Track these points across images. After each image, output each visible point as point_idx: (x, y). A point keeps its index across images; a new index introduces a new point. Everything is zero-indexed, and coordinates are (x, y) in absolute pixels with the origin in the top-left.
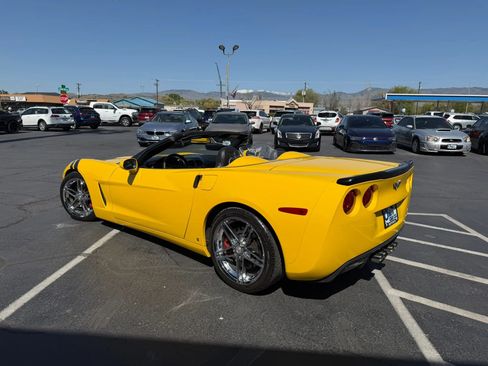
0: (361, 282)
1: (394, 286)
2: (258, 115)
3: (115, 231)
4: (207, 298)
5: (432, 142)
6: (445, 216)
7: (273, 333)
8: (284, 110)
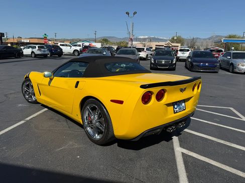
0: (163, 142)
1: (181, 146)
2: (145, 50)
3: (46, 109)
4: (76, 146)
5: (240, 67)
6: (232, 109)
7: (102, 166)
8: (163, 47)
